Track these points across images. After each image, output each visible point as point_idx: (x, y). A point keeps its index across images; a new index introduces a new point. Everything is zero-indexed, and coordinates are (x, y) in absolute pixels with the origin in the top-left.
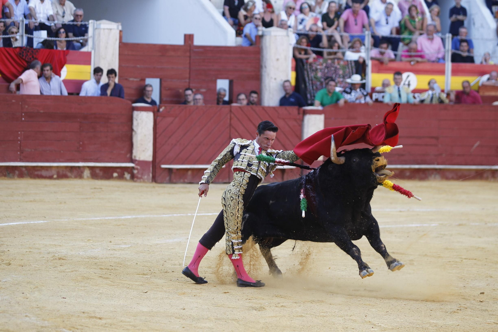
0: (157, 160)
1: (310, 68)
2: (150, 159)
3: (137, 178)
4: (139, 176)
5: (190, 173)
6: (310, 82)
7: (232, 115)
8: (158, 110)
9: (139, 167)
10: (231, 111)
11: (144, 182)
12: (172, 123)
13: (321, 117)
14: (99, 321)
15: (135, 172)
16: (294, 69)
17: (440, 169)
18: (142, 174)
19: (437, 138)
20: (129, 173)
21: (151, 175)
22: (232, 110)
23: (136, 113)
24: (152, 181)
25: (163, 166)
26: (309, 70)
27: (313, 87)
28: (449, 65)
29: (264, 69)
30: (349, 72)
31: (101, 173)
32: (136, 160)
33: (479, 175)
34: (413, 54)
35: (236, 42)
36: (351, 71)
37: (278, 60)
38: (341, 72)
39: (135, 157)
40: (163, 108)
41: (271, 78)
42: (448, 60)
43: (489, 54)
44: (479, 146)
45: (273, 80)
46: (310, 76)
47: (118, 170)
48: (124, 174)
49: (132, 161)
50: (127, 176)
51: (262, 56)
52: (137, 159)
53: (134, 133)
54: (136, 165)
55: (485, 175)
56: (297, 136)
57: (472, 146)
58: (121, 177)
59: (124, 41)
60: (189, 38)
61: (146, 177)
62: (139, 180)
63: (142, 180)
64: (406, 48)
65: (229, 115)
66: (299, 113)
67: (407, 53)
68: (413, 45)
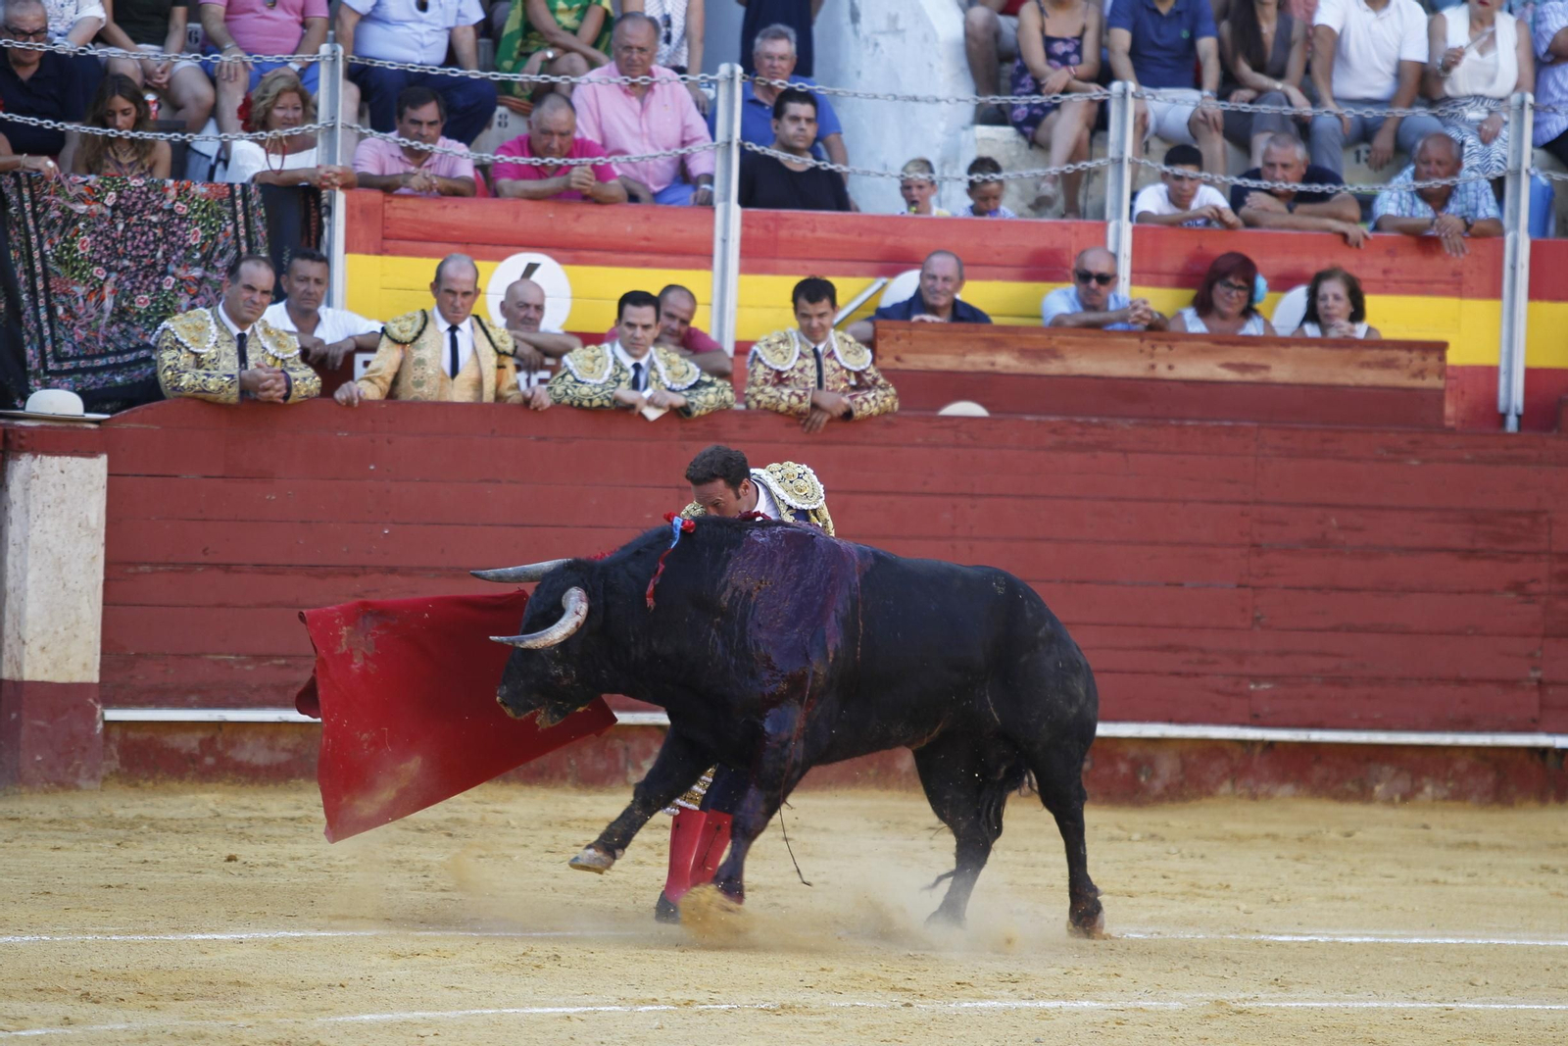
1: (36, 216)
6: (40, 285)
13: (97, 467)
26: (31, 223)
27: (51, 310)
28: (730, 219)
30: (237, 237)
36: (242, 232)
38: (195, 236)
42: (726, 198)
43: (926, 165)
46: (36, 254)
67: (523, 160)
68: (552, 113)
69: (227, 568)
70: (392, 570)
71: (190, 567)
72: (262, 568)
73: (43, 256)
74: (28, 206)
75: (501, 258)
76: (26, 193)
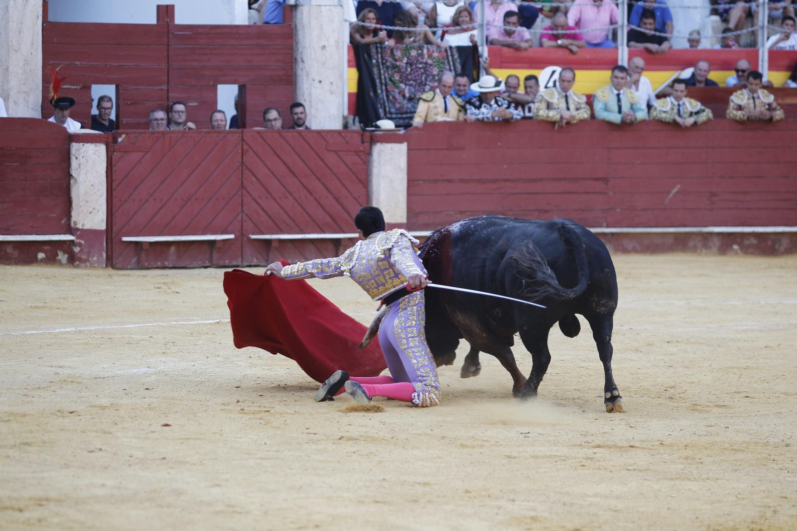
0: (115, 229)
2: (103, 226)
3: (80, 260)
4: (84, 257)
5: (173, 249)
6: (384, 88)
7: (246, 147)
8: (115, 140)
9: (83, 242)
10: (243, 139)
11: (92, 267)
12: (139, 162)
13: (404, 147)
14: (17, 515)
15: (77, 249)
16: (354, 63)
17: (613, 234)
18: (89, 253)
19: (605, 180)
20: (65, 252)
21: (104, 255)
22: (245, 138)
23: (75, 147)
24: (106, 266)
25: (125, 239)
27: (387, 96)
28: (623, 53)
29: (300, 65)
31: (16, 253)
32: (78, 229)
33: (680, 244)
34: (560, 32)
35: (249, 18)
36: (452, 67)
37: (324, 47)
38: (435, 71)
39: (75, 223)
40: (124, 136)
41: (314, 80)
42: (622, 44)
44: (678, 192)
45: (316, 84)
46: (383, 77)
47: (46, 248)
48: (57, 255)
49: (70, 230)
50: (62, 257)
51: (297, 43)
52: (80, 226)
53: (72, 182)
54: (78, 238)
55: (691, 244)
56: (361, 182)
57: (669, 192)
58: (51, 260)
59: (51, 18)
60: (165, 12)
61: (95, 258)
62: (83, 265)
63: (88, 264)
64: (548, 22)
65: (240, 146)
66: (363, 142)
67: (550, 32)
68: (560, 18)
69: (450, 181)
70: (507, 180)
71: (436, 181)
72: (462, 181)
73: (385, 78)
74: (380, 60)
75: (543, 68)
76: (380, 56)
